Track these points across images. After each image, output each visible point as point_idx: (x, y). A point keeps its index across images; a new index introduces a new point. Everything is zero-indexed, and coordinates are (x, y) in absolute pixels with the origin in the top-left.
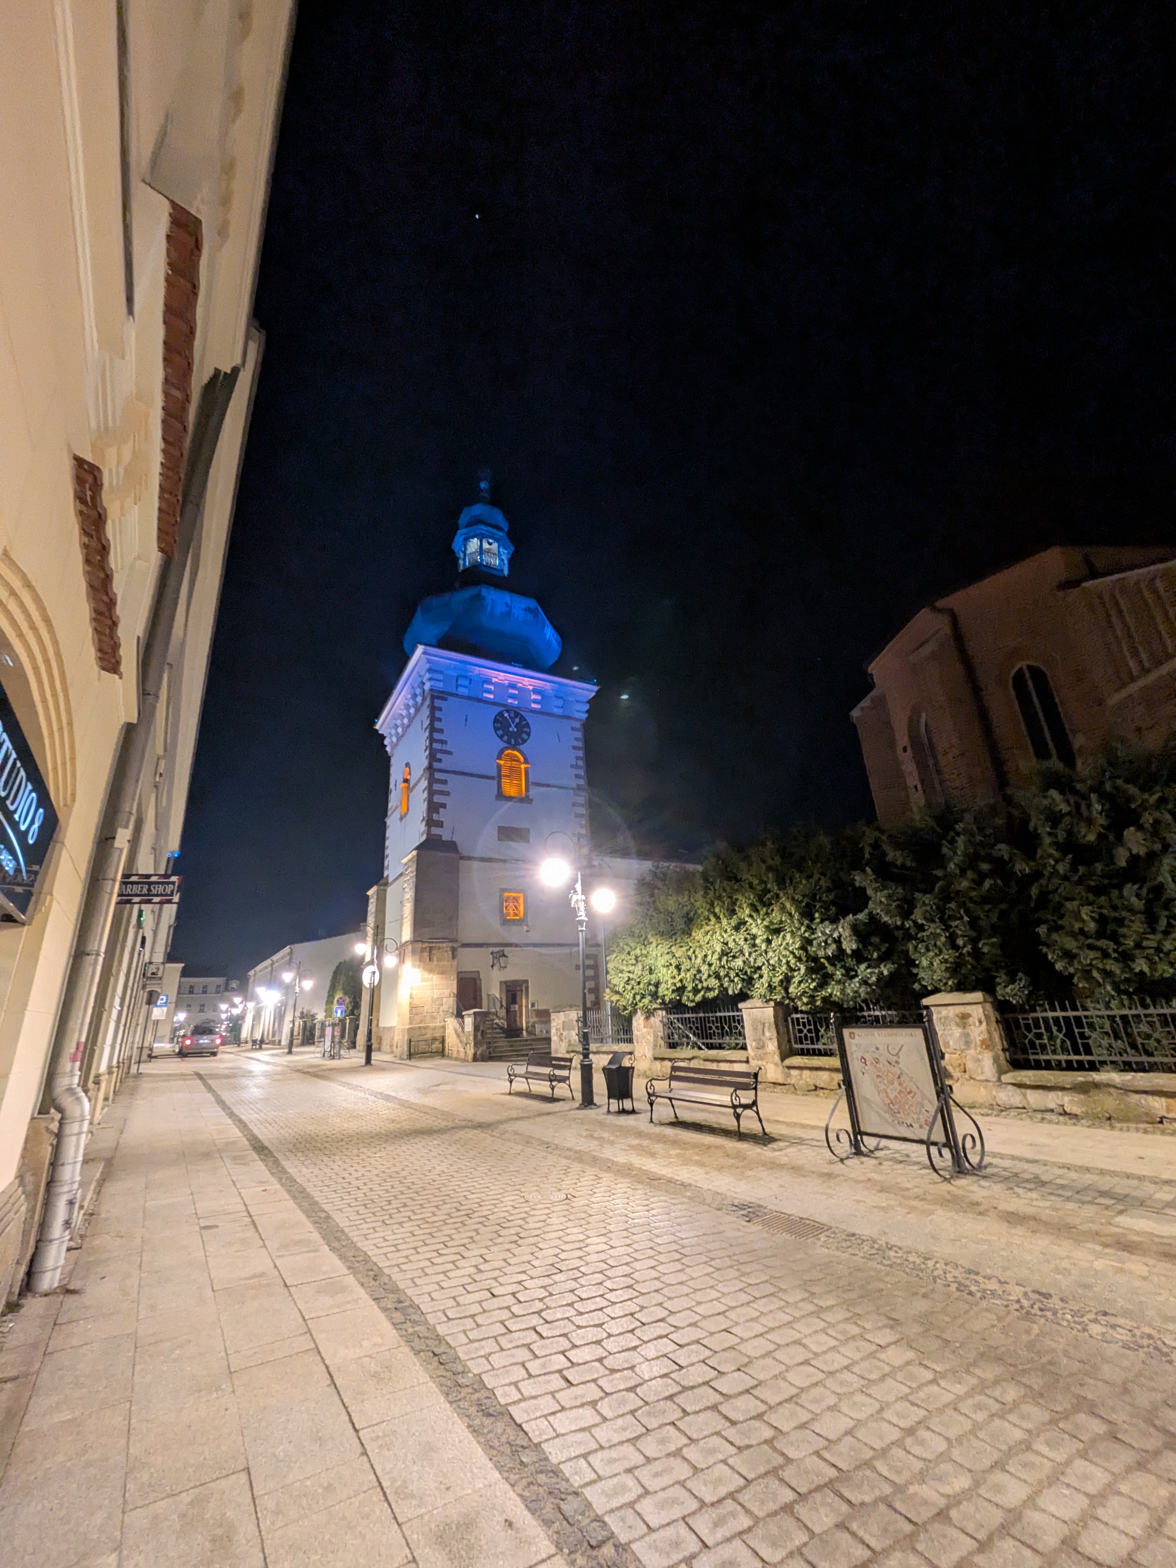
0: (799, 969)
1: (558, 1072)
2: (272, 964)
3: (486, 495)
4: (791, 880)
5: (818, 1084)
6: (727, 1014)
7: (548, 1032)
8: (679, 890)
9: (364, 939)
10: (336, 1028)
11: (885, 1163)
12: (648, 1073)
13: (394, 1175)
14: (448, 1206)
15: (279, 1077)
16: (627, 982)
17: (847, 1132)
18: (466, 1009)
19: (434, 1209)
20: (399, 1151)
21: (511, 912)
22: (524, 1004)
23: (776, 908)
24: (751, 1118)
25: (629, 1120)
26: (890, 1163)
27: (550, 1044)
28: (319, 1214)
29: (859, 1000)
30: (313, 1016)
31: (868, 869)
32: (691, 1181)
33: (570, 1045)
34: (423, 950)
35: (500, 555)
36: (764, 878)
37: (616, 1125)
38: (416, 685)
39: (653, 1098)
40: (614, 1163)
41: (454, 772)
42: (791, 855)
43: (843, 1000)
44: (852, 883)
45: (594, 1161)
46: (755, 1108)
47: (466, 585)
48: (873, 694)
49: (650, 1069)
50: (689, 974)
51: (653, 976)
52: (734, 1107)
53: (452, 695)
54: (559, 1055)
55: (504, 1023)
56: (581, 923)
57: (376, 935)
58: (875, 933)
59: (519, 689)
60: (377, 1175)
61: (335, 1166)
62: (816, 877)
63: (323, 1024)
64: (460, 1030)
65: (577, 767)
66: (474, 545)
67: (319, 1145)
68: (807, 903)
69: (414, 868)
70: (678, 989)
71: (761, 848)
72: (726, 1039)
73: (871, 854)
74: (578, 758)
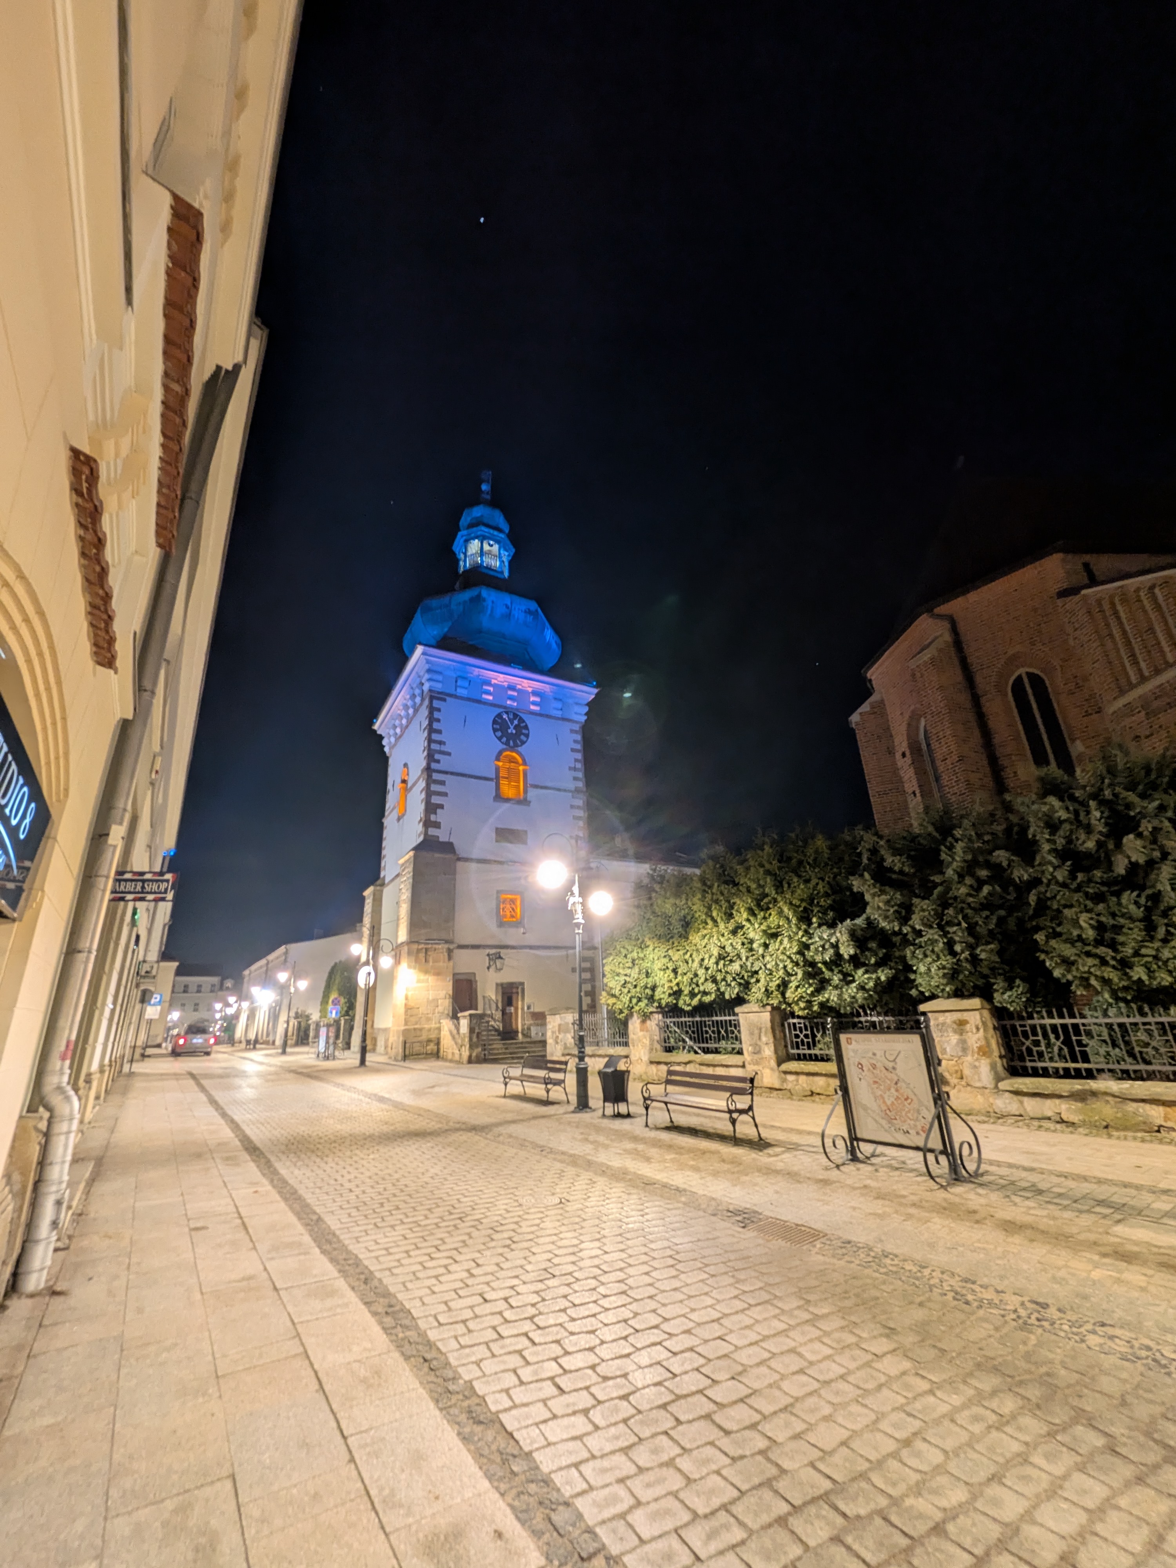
0: (796, 974)
1: (553, 1075)
2: (267, 964)
3: (488, 497)
4: (789, 884)
5: (814, 1089)
6: (723, 1018)
7: (544, 1035)
8: (677, 893)
9: (360, 939)
10: (331, 1029)
11: (882, 1170)
12: (644, 1077)
13: (387, 1177)
14: (441, 1209)
15: (273, 1077)
16: (624, 986)
17: (843, 1139)
18: (462, 1011)
19: (427, 1212)
20: (392, 1153)
21: (508, 913)
22: (520, 1006)
23: (774, 913)
24: (747, 1123)
25: (624, 1124)
26: (886, 1170)
27: (545, 1046)
28: (311, 1216)
29: (856, 1005)
30: (308, 1016)
31: (867, 875)
32: (685, 1186)
33: (565, 1048)
34: (419, 951)
35: (500, 557)
36: (762, 882)
37: (611, 1129)
38: (414, 686)
39: (649, 1102)
40: (608, 1167)
41: (452, 773)
42: (790, 859)
43: (840, 1005)
44: (850, 888)
45: (589, 1165)
46: (750, 1113)
47: (466, 586)
48: (872, 699)
49: (646, 1073)
50: (685, 978)
51: (650, 979)
52: (730, 1112)
53: (450, 695)
54: (555, 1058)
55: (499, 1025)
56: (578, 925)
57: (372, 935)
58: (872, 938)
59: (519, 691)
60: (370, 1178)
61: (327, 1168)
62: (814, 881)
63: (318, 1025)
64: (455, 1032)
65: (575, 769)
66: (474, 546)
67: (312, 1146)
68: (805, 908)
69: (410, 869)
70: (675, 993)
71: (759, 852)
72: (723, 1044)
73: (869, 859)
74: (576, 760)
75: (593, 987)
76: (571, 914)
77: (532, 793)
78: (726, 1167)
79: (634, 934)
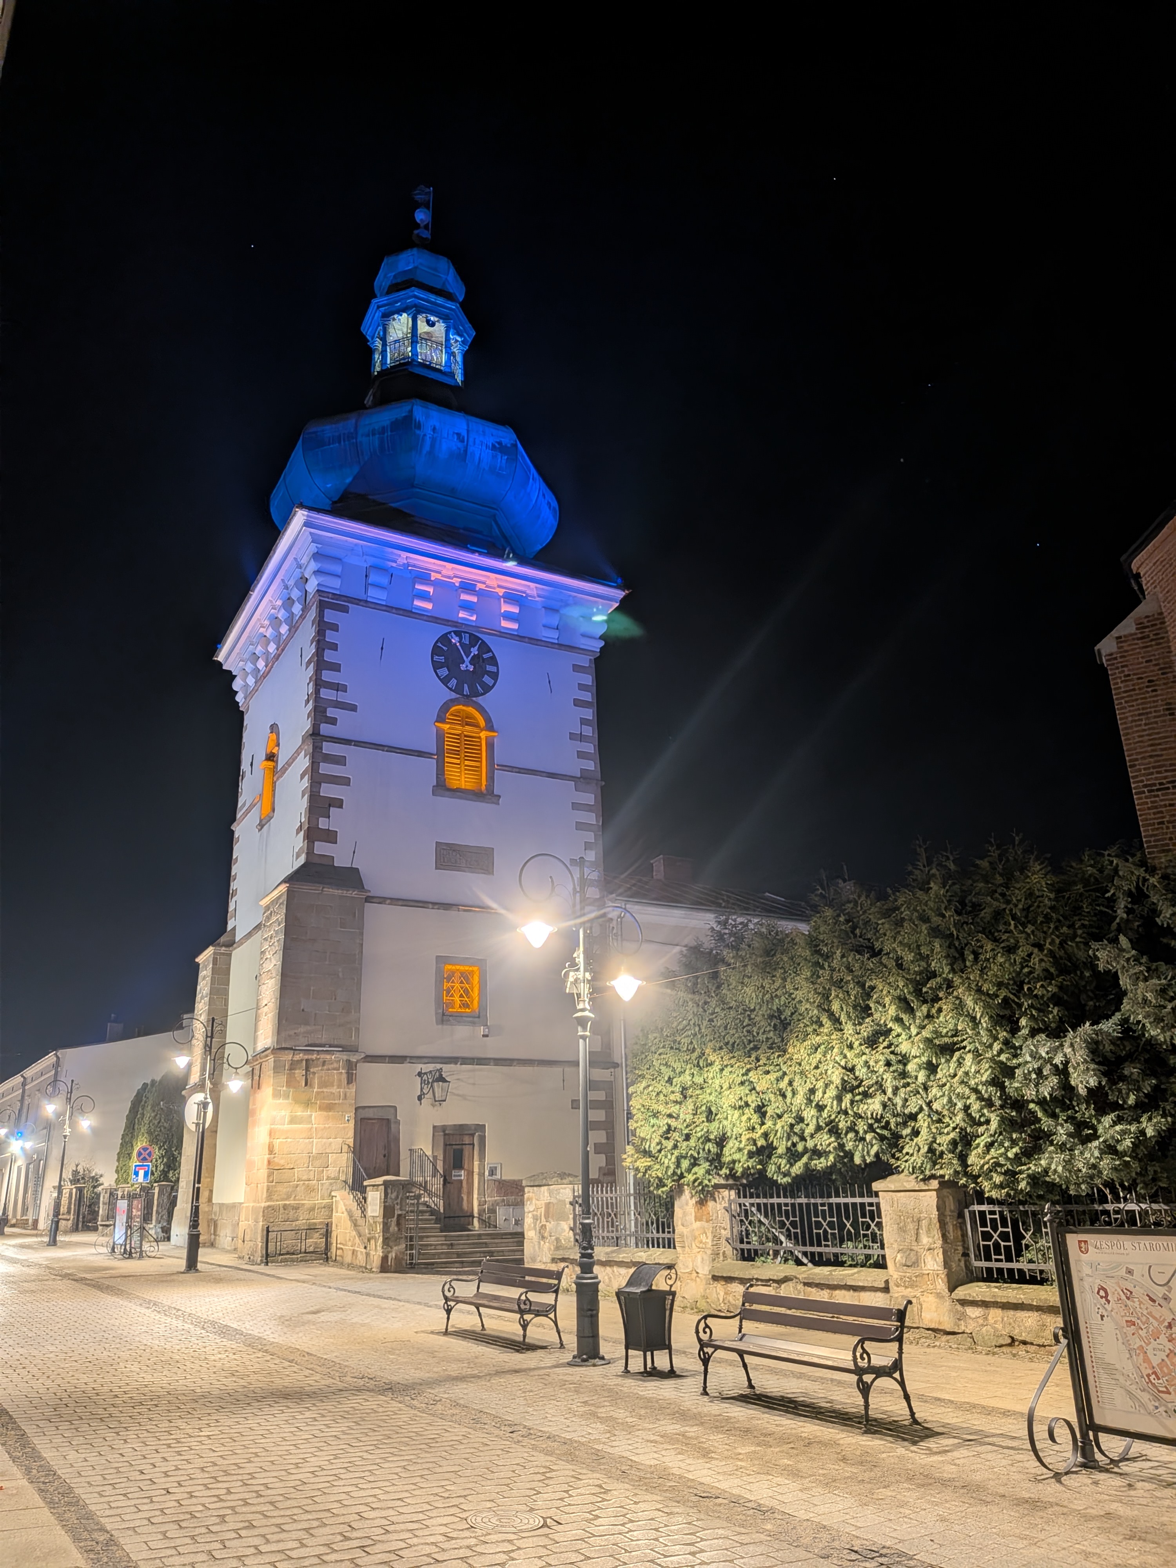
0: (988, 1122)
1: (534, 1297)
2: (24, 1084)
3: (426, 234)
4: (976, 955)
5: (1016, 1333)
6: (850, 1200)
7: (519, 1222)
8: (768, 967)
9: (186, 1044)
10: (135, 1202)
11: (1139, 1485)
12: (702, 1304)
13: (232, 1469)
14: (327, 1530)
15: (32, 1286)
16: (666, 1135)
17: (1068, 1423)
18: (370, 1177)
19: (302, 1535)
20: (240, 1428)
21: (457, 999)
22: (476, 1170)
23: (946, 1006)
24: (892, 1392)
25: (664, 1389)
26: (1147, 1485)
27: (521, 1244)
28: (95, 1535)
29: (1098, 1181)
30: (95, 1179)
31: (1123, 941)
32: (774, 1503)
33: (557, 1248)
34: (293, 1065)
35: (448, 346)
36: (924, 950)
37: (640, 1398)
38: (291, 583)
39: (709, 1350)
40: (633, 1465)
41: (358, 743)
42: (977, 908)
43: (1068, 1182)
44: (1091, 963)
45: (597, 1460)
46: (897, 1375)
47: (384, 400)
48: (1141, 610)
49: (705, 1297)
50: (779, 1124)
51: (715, 1124)
52: (859, 1371)
53: (357, 601)
54: (538, 1266)
55: (439, 1204)
56: (582, 1022)
57: (210, 1036)
58: (1130, 1058)
59: (480, 594)
60: (202, 1469)
61: (126, 1449)
62: (1021, 953)
63: (112, 1194)
64: (358, 1213)
65: (581, 738)
66: (400, 325)
67: (101, 1411)
68: (1006, 1000)
69: (281, 916)
70: (760, 1151)
71: (919, 893)
72: (849, 1248)
73: (1129, 911)
74: (584, 722)
75: (611, 1136)
76: (571, 1000)
77: (504, 782)
78: (850, 1470)
79: (686, 1041)
